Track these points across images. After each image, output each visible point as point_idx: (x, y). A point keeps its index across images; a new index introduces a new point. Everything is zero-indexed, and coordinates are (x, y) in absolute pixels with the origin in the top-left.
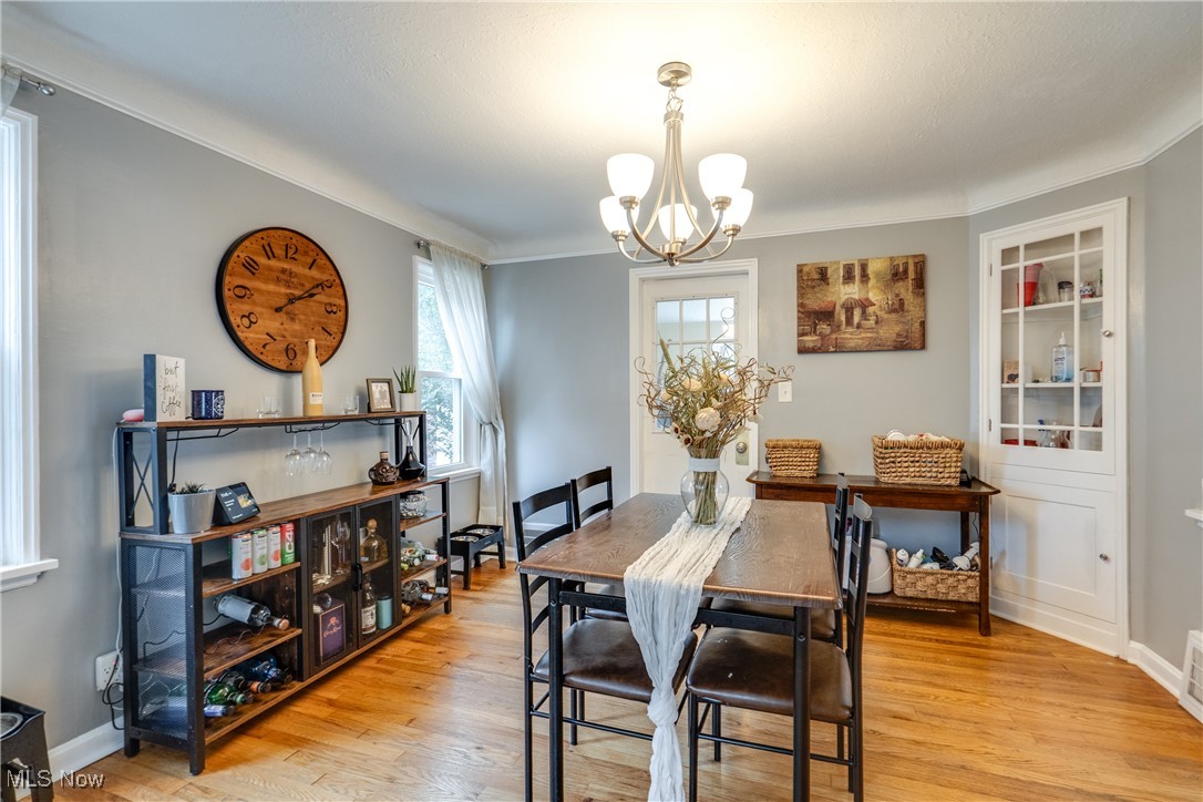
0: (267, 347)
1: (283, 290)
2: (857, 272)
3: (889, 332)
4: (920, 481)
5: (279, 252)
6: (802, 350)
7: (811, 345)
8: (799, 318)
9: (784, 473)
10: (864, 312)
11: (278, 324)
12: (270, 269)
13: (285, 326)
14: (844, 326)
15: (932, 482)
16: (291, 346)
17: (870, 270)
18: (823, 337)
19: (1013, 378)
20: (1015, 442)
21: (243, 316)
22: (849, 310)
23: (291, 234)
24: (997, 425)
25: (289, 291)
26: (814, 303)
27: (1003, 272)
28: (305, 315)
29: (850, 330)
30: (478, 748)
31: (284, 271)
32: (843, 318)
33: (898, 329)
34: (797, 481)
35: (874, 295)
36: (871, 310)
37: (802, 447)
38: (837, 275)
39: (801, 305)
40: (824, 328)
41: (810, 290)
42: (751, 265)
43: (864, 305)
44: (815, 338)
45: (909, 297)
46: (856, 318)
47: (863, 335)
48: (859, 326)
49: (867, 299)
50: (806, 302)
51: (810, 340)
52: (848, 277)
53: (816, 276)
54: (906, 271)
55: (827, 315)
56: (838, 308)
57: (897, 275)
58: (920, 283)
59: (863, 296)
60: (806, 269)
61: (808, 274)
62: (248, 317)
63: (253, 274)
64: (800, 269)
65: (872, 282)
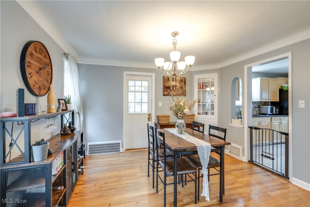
0: (35, 86)
1: (39, 65)
2: (175, 79)
3: (180, 92)
4: (188, 122)
5: (38, 51)
6: (164, 95)
7: (166, 94)
8: (163, 88)
9: (163, 123)
10: (176, 88)
11: (37, 78)
12: (36, 56)
13: (39, 79)
14: (172, 90)
15: (190, 122)
16: (40, 86)
17: (177, 79)
18: (168, 92)
19: (199, 102)
20: (200, 114)
21: (29, 74)
22: (173, 87)
23: (41, 45)
24: (197, 111)
25: (40, 66)
26: (167, 85)
27: (198, 83)
28: (43, 75)
29: (173, 91)
30: (137, 203)
31: (39, 58)
32: (172, 89)
33: (181, 92)
34: (165, 124)
35: (178, 85)
36: (177, 87)
37: (167, 117)
38: (171, 79)
39: (164, 85)
40: (168, 90)
41: (166, 82)
42: (154, 75)
43: (176, 86)
44: (167, 92)
45: (183, 85)
46: (174, 89)
47: (176, 93)
48: (175, 91)
49: (176, 85)
50: (165, 84)
51: (166, 93)
52: (173, 80)
53: (167, 79)
54: (183, 80)
55: (169, 88)
56: (171, 86)
57: (181, 81)
58: (185, 83)
59: (176, 84)
60: (165, 77)
61: (166, 78)
62: (30, 74)
63: (32, 58)
64: (164, 77)
65: (177, 82)
